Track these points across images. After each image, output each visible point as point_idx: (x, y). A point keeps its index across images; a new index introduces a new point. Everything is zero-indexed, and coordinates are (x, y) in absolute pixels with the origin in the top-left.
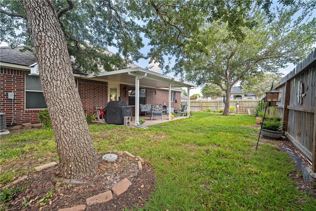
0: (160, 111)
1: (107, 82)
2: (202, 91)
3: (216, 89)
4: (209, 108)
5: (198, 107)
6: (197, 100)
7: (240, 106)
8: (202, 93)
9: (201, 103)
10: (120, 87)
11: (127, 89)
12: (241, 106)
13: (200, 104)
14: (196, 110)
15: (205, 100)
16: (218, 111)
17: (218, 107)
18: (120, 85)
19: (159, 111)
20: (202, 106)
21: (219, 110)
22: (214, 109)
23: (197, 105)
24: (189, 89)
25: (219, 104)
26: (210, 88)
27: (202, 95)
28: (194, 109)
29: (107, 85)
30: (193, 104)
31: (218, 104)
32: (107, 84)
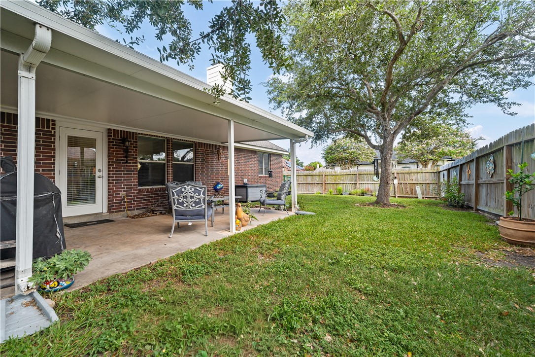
0: (199, 203)
1: (54, 121)
2: (323, 155)
3: (349, 152)
4: (340, 187)
5: (319, 186)
6: (316, 172)
7: (400, 182)
8: (324, 159)
9: (324, 176)
10: (108, 136)
11: (127, 143)
12: (402, 182)
13: (322, 178)
14: (316, 191)
15: (329, 171)
16: (358, 193)
17: (358, 185)
18: (108, 133)
19: (196, 203)
20: (327, 182)
21: (359, 191)
22: (350, 188)
23: (317, 180)
24: (295, 143)
25: (359, 178)
26: (338, 151)
27: (324, 164)
28: (311, 188)
29: (54, 129)
30: (309, 180)
31: (356, 178)
32: (55, 125)
